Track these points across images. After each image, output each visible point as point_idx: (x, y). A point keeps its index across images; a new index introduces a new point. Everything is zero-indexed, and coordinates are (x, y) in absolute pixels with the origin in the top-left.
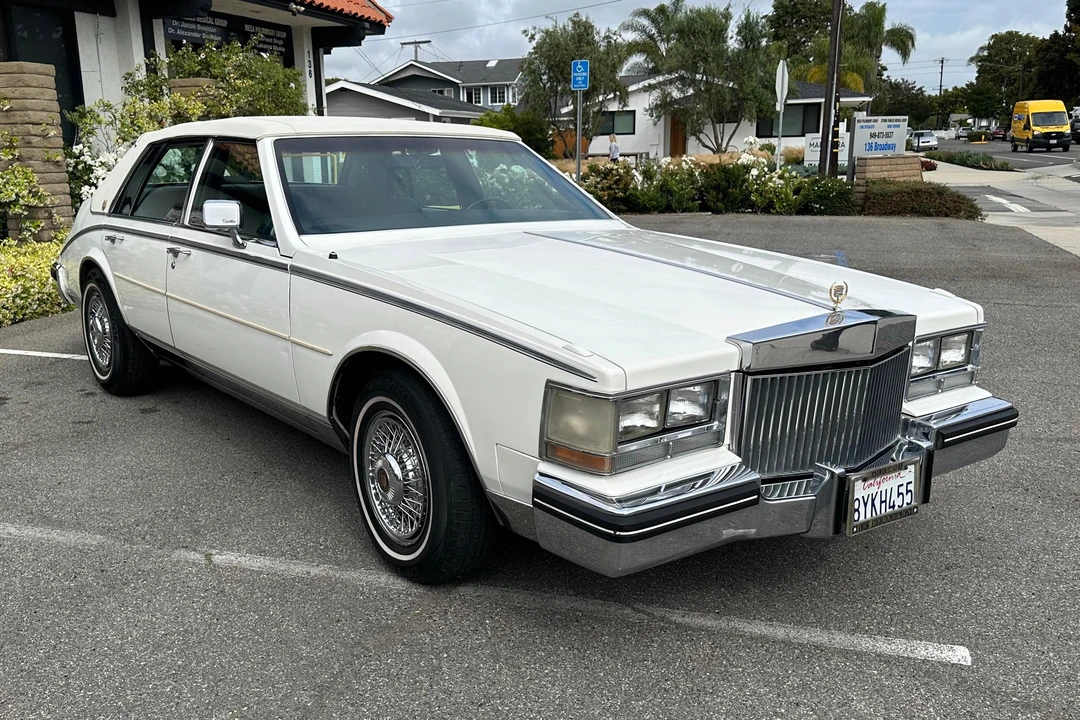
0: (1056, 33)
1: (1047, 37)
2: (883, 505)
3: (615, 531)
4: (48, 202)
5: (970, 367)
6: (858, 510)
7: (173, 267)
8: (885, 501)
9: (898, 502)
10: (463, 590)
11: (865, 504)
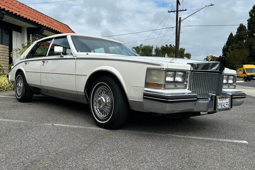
0: (220, 56)
1: (219, 57)
2: (223, 106)
3: (167, 99)
4: (4, 68)
5: (234, 84)
6: (218, 106)
7: (43, 65)
8: (224, 105)
9: (226, 107)
10: (119, 130)
11: (220, 105)
